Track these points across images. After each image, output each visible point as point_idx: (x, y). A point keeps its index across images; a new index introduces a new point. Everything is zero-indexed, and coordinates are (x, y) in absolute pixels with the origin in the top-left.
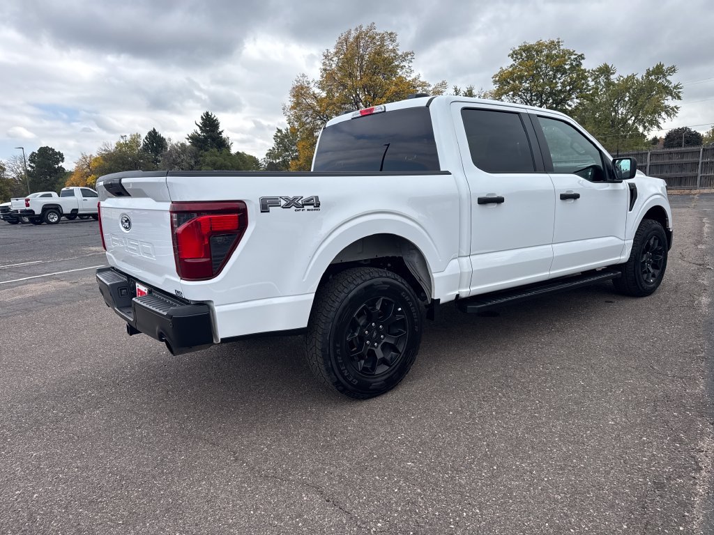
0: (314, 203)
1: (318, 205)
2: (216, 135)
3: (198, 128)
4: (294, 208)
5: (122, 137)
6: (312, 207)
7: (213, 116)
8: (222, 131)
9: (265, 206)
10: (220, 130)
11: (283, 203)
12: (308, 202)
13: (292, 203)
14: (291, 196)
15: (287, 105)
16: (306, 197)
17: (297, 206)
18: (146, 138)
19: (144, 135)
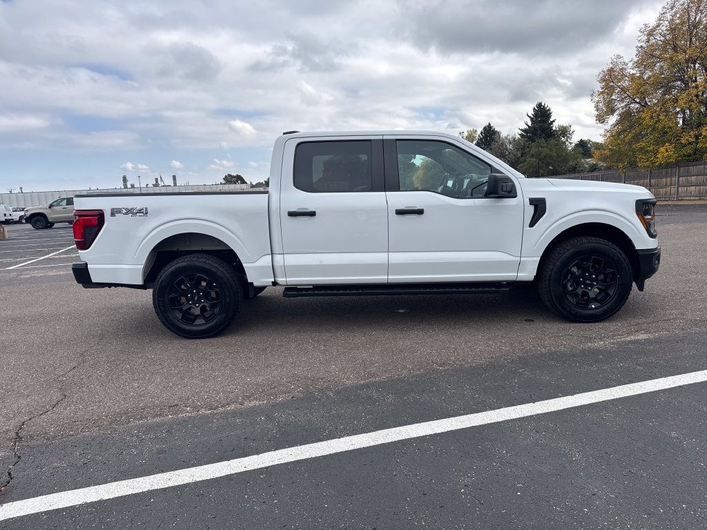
0: (144, 212)
1: (146, 213)
2: (546, 125)
3: (529, 119)
4: (130, 214)
5: (460, 133)
6: (142, 214)
7: (546, 106)
8: (554, 121)
9: (114, 212)
10: (551, 120)
11: (124, 211)
12: (140, 211)
13: (129, 211)
14: (130, 208)
15: (596, 90)
16: (139, 208)
17: (133, 213)
18: (481, 133)
19: (480, 130)
